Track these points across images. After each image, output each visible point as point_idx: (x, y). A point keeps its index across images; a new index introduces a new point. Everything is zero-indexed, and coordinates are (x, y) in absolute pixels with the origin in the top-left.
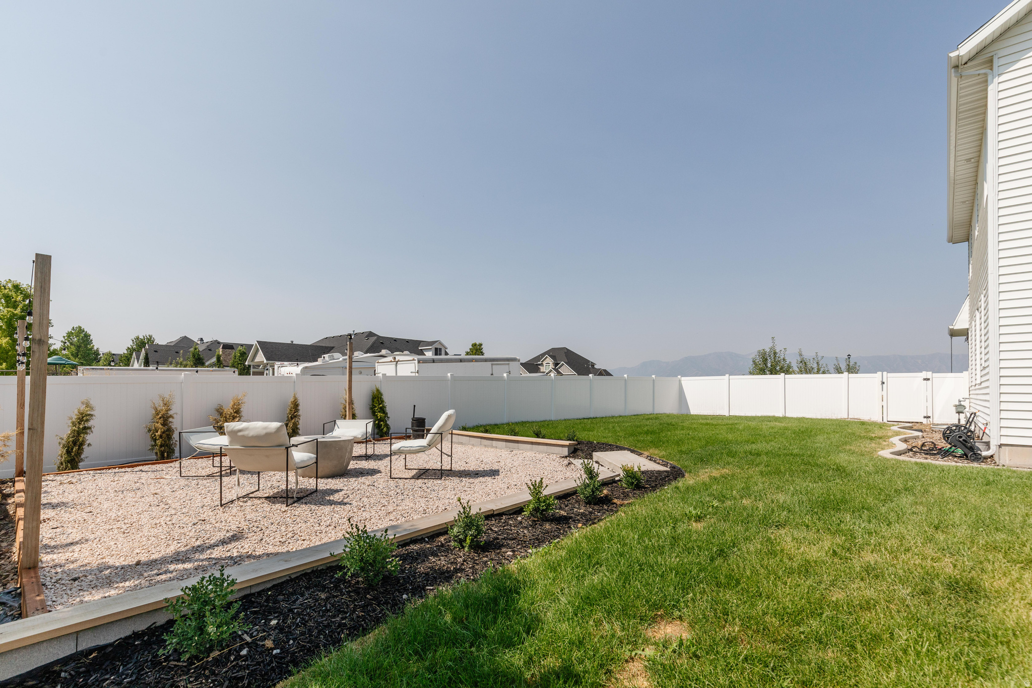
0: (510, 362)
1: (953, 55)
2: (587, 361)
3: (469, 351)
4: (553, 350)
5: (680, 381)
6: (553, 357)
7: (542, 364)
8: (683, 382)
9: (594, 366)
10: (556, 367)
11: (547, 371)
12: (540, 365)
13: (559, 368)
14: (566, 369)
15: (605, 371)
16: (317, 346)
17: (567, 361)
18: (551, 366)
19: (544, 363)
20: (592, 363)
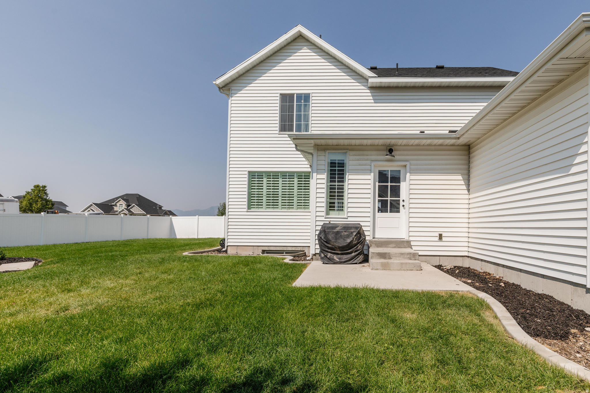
0: (5, 203)
1: (214, 82)
2: (156, 204)
4: (127, 195)
5: (171, 219)
6: (126, 200)
7: (116, 205)
8: (173, 220)
9: (161, 208)
10: (128, 207)
11: (120, 211)
12: (114, 205)
13: (131, 208)
14: (136, 209)
15: (170, 212)
17: (138, 203)
18: (124, 206)
19: (118, 204)
20: (159, 205)
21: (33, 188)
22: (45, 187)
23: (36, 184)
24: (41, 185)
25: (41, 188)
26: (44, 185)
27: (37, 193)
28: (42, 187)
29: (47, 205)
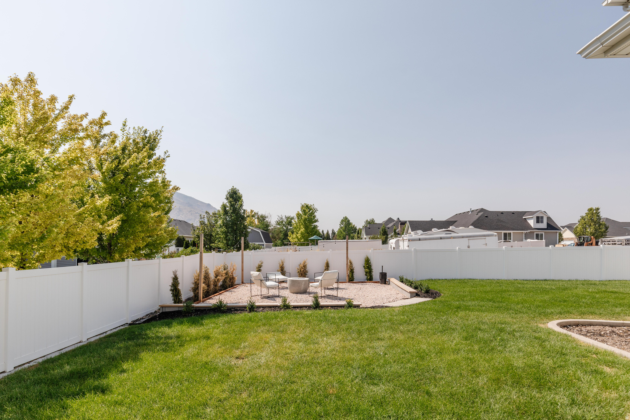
3: (584, 215)
16: (449, 221)
21: (587, 212)
22: (598, 209)
23: (590, 207)
24: (594, 208)
25: (595, 212)
26: (597, 207)
27: (590, 216)
28: (595, 210)
29: (600, 229)
